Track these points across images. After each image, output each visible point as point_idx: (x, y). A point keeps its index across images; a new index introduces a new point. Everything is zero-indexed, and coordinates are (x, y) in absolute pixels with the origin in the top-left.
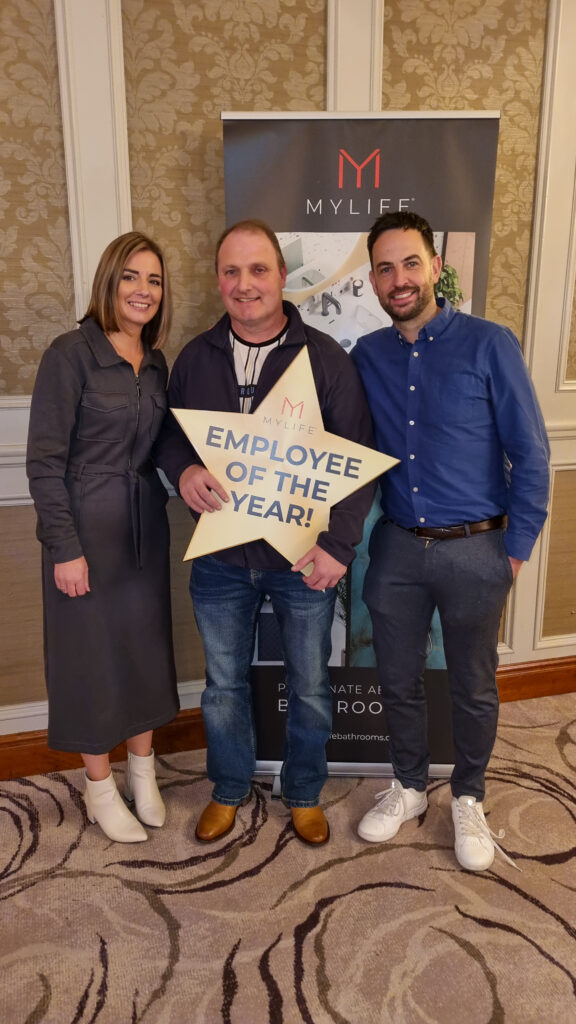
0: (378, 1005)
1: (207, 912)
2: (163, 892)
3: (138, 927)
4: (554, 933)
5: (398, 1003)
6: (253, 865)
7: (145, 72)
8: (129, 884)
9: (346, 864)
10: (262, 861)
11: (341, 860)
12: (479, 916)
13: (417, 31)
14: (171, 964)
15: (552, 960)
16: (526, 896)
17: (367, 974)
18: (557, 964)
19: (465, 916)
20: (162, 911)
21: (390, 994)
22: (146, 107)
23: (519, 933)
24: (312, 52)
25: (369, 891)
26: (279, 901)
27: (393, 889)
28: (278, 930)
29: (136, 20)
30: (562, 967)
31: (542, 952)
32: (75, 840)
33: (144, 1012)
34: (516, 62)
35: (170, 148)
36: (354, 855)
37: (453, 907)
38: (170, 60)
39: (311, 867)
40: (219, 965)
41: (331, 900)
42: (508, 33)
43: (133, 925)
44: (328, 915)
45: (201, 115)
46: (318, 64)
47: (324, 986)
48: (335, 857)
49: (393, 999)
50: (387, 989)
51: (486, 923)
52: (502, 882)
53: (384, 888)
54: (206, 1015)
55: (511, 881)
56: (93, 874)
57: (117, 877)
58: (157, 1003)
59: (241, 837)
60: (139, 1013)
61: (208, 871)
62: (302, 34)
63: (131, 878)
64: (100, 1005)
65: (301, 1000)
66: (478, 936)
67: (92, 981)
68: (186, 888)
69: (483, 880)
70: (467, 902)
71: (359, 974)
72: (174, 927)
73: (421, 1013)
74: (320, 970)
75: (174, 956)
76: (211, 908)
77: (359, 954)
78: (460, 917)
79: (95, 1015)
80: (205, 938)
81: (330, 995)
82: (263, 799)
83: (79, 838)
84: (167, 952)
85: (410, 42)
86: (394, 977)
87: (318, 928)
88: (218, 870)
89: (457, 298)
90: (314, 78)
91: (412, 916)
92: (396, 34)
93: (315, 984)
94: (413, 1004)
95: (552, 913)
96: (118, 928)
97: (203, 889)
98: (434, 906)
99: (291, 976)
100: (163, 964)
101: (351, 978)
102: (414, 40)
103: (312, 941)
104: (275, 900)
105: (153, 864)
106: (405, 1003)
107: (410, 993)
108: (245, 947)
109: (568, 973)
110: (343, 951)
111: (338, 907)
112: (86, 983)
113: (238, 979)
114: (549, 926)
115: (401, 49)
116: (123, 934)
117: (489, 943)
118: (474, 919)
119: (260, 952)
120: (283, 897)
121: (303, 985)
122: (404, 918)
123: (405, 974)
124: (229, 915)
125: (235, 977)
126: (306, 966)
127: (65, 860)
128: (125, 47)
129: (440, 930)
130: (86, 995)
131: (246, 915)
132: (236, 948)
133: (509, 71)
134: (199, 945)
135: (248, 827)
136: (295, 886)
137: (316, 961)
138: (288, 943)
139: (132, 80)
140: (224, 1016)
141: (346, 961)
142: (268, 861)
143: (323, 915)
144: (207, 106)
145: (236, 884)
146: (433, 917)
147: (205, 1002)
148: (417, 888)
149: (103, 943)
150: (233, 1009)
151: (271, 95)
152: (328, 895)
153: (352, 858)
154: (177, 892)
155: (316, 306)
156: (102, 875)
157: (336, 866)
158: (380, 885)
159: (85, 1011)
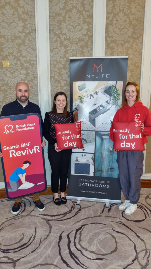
0: (91, 245)
1: (58, 225)
2: (50, 221)
3: (43, 227)
4: (133, 235)
5: (95, 245)
6: (69, 217)
7: (54, 49)
8: (43, 218)
9: (90, 219)
10: (72, 216)
11: (89, 218)
12: (117, 231)
13: (113, 38)
14: (49, 234)
15: (131, 240)
16: (129, 228)
17: (90, 239)
18: (132, 241)
19: (114, 230)
20: (49, 224)
21: (93, 243)
22: (54, 56)
23: (125, 235)
24: (89, 43)
25: (94, 224)
26: (74, 224)
27: (99, 224)
28: (72, 230)
29: (52, 39)
30: (133, 242)
31: (129, 239)
32: (33, 210)
33: (42, 241)
34: (136, 43)
35: (59, 64)
36: (92, 217)
37: (112, 229)
38: (59, 46)
39: (82, 219)
40: (59, 235)
41: (85, 225)
42: (134, 37)
43: (42, 226)
44: (84, 228)
45: (65, 57)
46: (91, 46)
47: (80, 240)
48: (88, 217)
49: (94, 244)
50: (93, 242)
51: (118, 232)
52: (124, 225)
53: (97, 224)
54: (55, 243)
55: (126, 225)
56: (36, 216)
57: (41, 217)
58: (45, 240)
59: (68, 212)
60: (41, 242)
61: (60, 217)
62: (87, 40)
63: (43, 217)
64: (34, 240)
65: (75, 242)
66: (115, 234)
67: (33, 235)
68: (55, 220)
69: (120, 224)
70: (115, 228)
71: (88, 239)
72: (51, 227)
73: (99, 247)
74: (80, 238)
75: (50, 232)
76: (59, 224)
77: (89, 235)
78: (113, 230)
79: (32, 241)
80: (57, 230)
81: (81, 242)
82: (74, 205)
83: (34, 209)
84: (49, 231)
85: (111, 40)
86: (95, 240)
87: (81, 230)
88: (62, 218)
89: (119, 95)
90: (90, 49)
91: (102, 230)
92: (108, 39)
93: (78, 240)
94: (98, 245)
95: (134, 232)
96: (39, 226)
97: (58, 221)
98: (107, 228)
99: (73, 238)
100: (47, 233)
101: (86, 240)
102: (112, 40)
103: (79, 232)
104: (73, 224)
105: (48, 215)
106: (96, 245)
107: (98, 243)
108: (65, 232)
109: (134, 243)
110: (85, 235)
111: (86, 227)
112: (32, 235)
113: (62, 238)
114: (132, 234)
115: (109, 42)
116: (40, 227)
117: (118, 236)
118: (116, 231)
119: (68, 233)
120: (75, 224)
121: (76, 240)
122: (100, 230)
123: (98, 240)
124: (62, 226)
125: (62, 237)
126: (77, 237)
127: (30, 213)
128: (50, 44)
129: (108, 233)
130: (31, 237)
131: (66, 226)
132: (63, 232)
133: (134, 45)
134: (55, 231)
135: (70, 210)
136: (78, 222)
137: (79, 236)
138: (74, 232)
139: (51, 51)
140: (58, 244)
141: (85, 236)
142: (73, 217)
143: (83, 228)
144: (67, 55)
145: (65, 220)
146: (106, 230)
147: (55, 241)
148: (105, 224)
149: (36, 229)
150: (60, 243)
151: (80, 52)
152: (84, 224)
153: (91, 218)
154: (52, 221)
155: (88, 97)
156: (37, 217)
157: (88, 219)
158: (96, 223)
159: (31, 240)
